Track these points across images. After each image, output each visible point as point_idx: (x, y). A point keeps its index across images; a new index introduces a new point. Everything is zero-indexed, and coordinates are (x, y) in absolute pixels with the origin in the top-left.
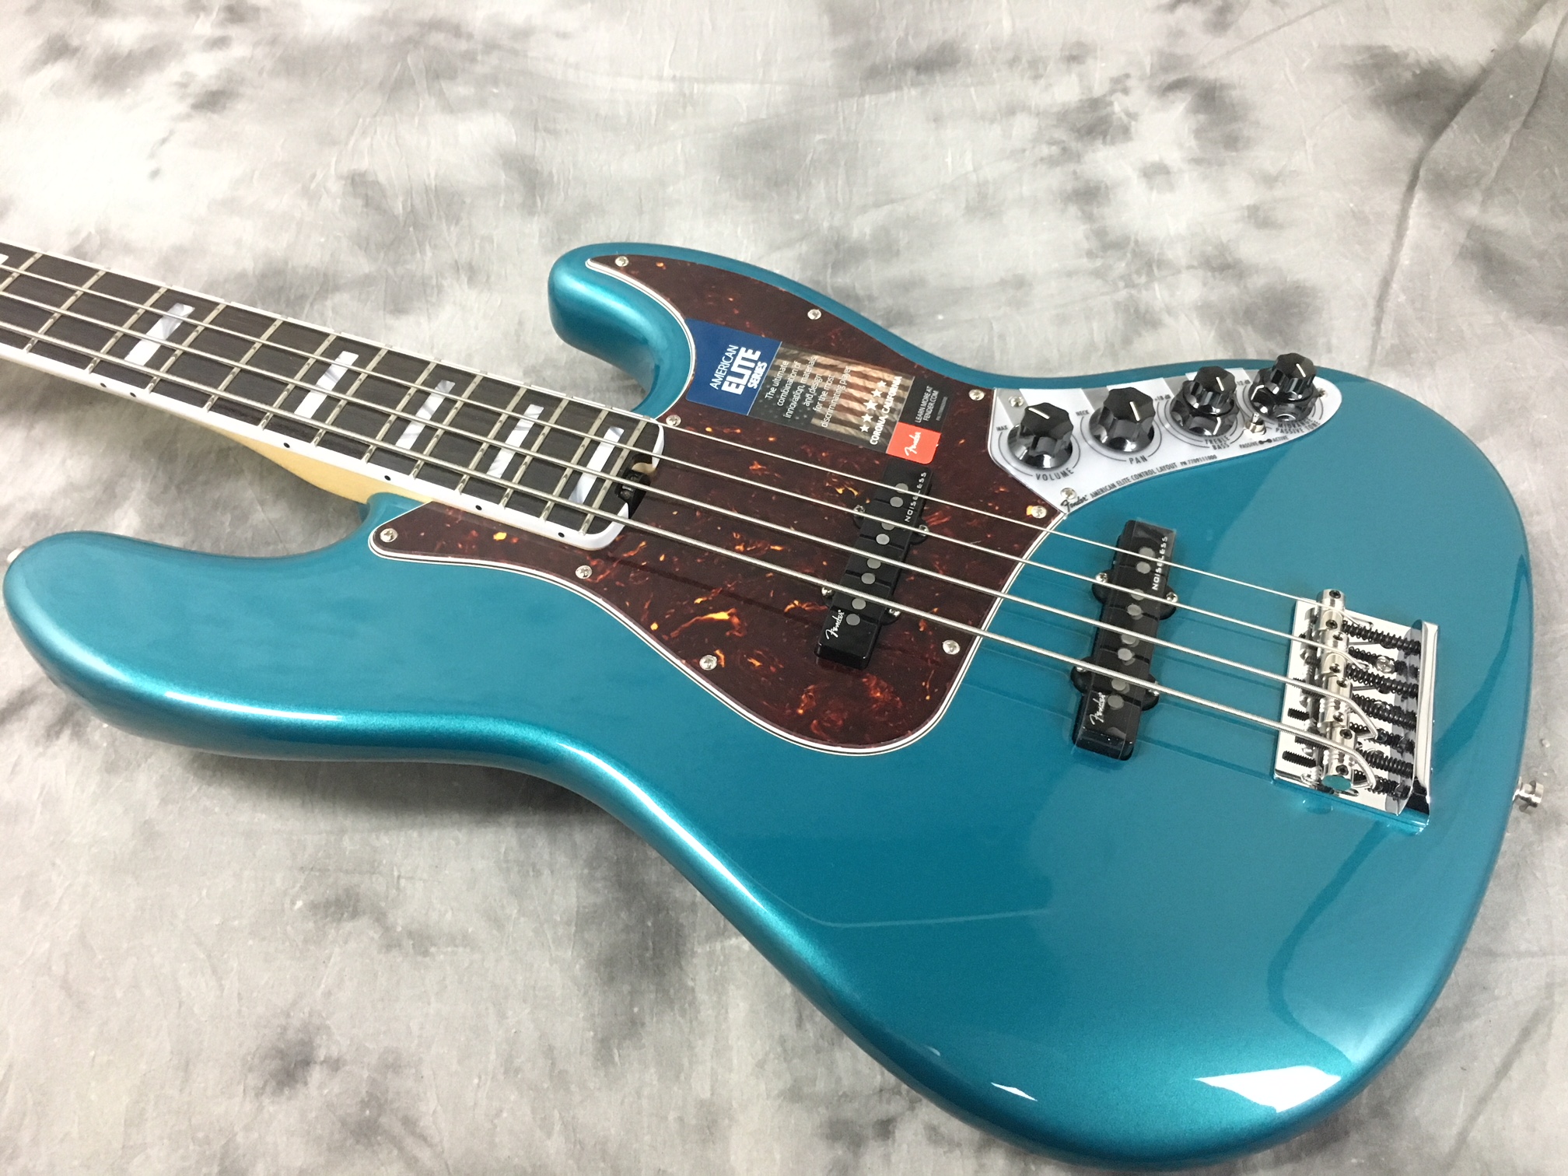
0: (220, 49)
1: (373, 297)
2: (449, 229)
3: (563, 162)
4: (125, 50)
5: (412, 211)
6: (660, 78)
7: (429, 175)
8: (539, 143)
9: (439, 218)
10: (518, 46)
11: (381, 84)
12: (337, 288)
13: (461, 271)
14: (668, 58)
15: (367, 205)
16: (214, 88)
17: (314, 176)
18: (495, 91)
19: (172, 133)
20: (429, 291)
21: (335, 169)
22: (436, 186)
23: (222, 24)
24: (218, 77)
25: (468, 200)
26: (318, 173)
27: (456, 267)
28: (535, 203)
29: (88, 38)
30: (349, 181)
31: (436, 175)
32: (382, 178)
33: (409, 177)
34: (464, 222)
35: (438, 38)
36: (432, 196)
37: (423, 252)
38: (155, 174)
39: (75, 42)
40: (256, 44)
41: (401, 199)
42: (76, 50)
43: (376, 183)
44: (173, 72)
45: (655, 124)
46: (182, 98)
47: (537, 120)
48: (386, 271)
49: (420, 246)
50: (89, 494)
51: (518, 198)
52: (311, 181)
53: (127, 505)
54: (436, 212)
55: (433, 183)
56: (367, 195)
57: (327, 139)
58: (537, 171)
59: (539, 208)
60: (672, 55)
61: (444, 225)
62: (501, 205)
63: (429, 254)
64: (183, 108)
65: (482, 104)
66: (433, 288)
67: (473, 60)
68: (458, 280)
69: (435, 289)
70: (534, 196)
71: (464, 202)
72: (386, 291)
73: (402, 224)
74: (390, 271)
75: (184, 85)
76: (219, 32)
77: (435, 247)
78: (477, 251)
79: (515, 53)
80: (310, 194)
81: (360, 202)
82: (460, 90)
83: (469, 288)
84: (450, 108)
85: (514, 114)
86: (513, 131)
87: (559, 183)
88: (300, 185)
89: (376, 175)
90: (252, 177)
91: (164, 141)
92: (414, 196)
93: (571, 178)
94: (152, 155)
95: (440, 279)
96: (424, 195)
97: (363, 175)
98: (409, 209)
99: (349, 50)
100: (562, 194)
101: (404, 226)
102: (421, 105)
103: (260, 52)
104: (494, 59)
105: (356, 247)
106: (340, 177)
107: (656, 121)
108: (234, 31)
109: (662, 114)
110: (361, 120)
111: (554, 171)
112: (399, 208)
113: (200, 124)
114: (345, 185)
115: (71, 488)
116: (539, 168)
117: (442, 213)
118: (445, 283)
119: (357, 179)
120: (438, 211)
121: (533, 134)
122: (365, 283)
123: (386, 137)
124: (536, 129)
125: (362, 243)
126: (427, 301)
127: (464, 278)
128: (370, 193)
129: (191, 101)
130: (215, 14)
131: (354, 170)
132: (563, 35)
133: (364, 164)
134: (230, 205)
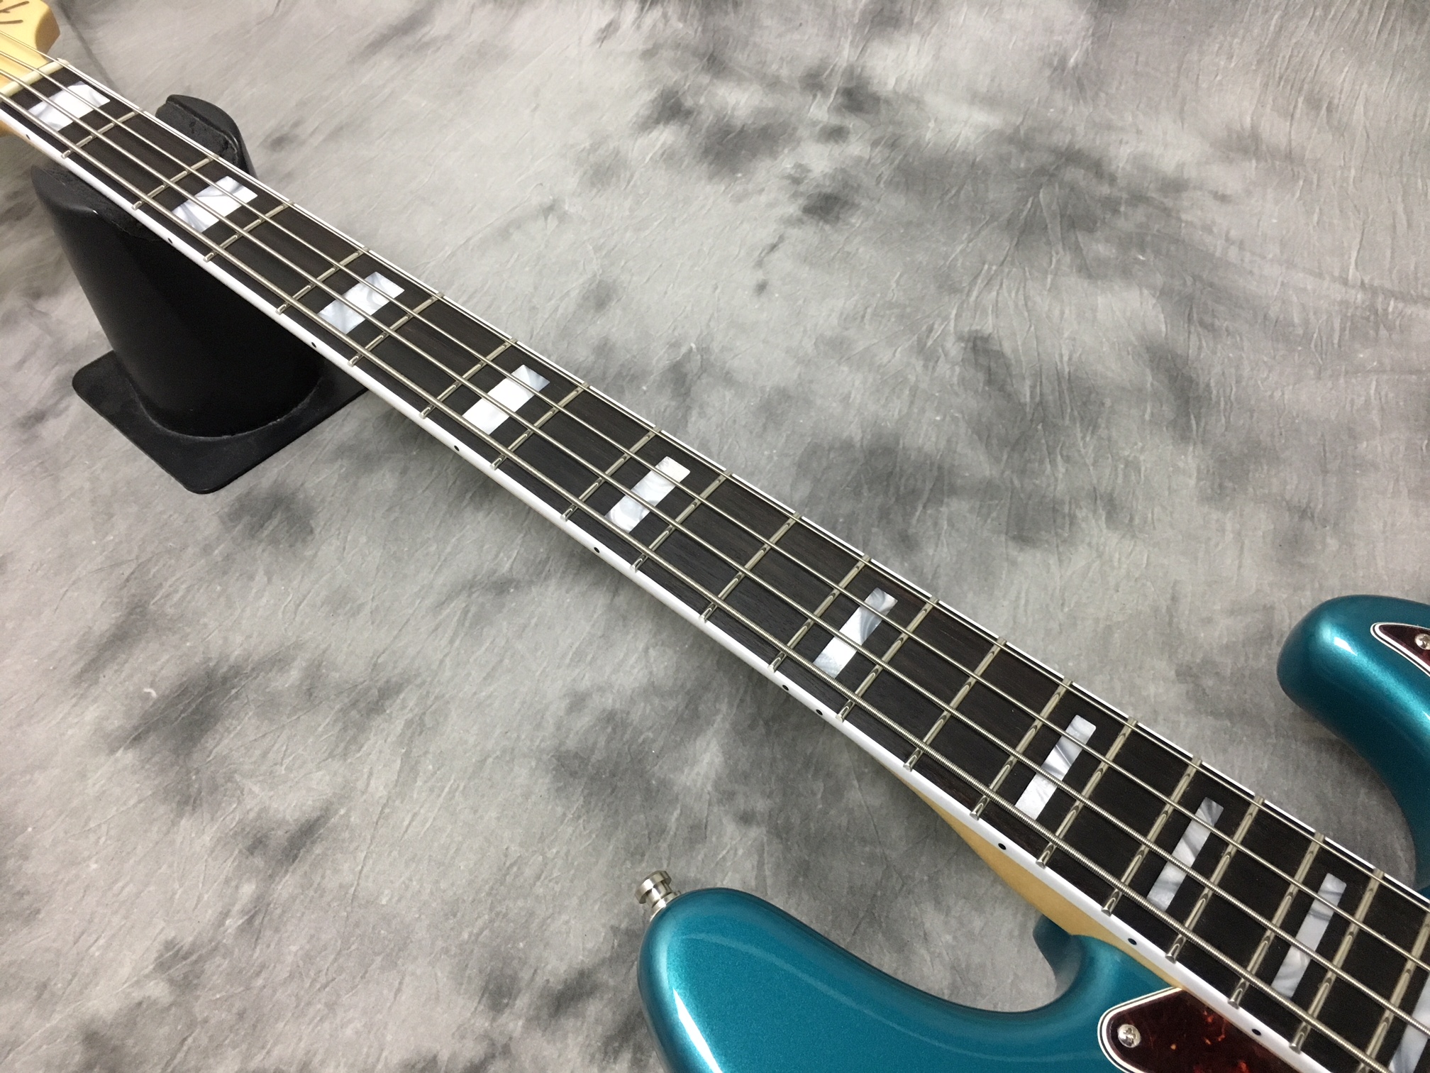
0: (836, 142)
1: (994, 515)
2: (1083, 438)
3: (1223, 373)
4: (738, 124)
5: (1041, 402)
6: (1345, 282)
7: (1061, 356)
8: (1194, 338)
9: (1073, 419)
10: (1169, 202)
11: (1009, 222)
12: (953, 491)
13: (1099, 502)
14: (1354, 254)
15: (989, 382)
16: (829, 190)
17: (930, 330)
18: (1141, 257)
19: (781, 238)
20: (1059, 521)
21: (956, 326)
22: (1069, 373)
23: (838, 109)
24: (833, 177)
25: (1108, 402)
26: (936, 326)
27: (1094, 496)
28: (1189, 427)
29: (702, 101)
30: (970, 345)
31: (1070, 359)
32: (1007, 348)
33: (1039, 354)
34: (1103, 432)
35: (1074, 174)
36: (1065, 386)
37: (1053, 463)
38: (762, 288)
39: (689, 103)
40: (875, 144)
41: (1028, 383)
42: (689, 113)
43: (1000, 355)
44: (786, 163)
45: (1340, 346)
46: (795, 195)
47: (1191, 308)
48: (1012, 482)
49: (1049, 453)
50: (671, 704)
51: (1168, 412)
52: (928, 337)
53: (710, 732)
54: (1069, 410)
55: (1067, 370)
56: (989, 369)
57: (947, 284)
58: (1191, 380)
59: (1194, 432)
60: (1358, 252)
61: (1079, 430)
62: (1147, 417)
63: (1061, 469)
64: (793, 209)
65: (1126, 272)
66: (1064, 517)
67: (1116, 211)
68: (1095, 512)
69: (1067, 518)
70: (1188, 415)
71: (1103, 404)
72: (1010, 509)
73: (1029, 417)
74: (1016, 482)
75: (796, 181)
76: (835, 121)
77: (1067, 459)
78: (1120, 481)
79: (1166, 212)
80: (927, 354)
81: (981, 376)
82: (1100, 248)
83: (1108, 527)
84: (1090, 271)
85: (1164, 294)
86: (1162, 316)
87: (1218, 403)
88: (915, 338)
89: (1001, 345)
90: (863, 317)
91: (773, 247)
92: (1044, 380)
93: (1233, 398)
94: (760, 264)
95: (1073, 506)
96: (1056, 383)
97: (986, 339)
98: (1038, 399)
99: (975, 170)
100: (1223, 420)
101: (1032, 421)
102: (1054, 260)
103: (878, 155)
104: (1140, 214)
105: (975, 437)
106: (960, 338)
107: (1339, 340)
108: (851, 122)
109: (1347, 332)
110: (986, 267)
111: (1212, 384)
112: (1025, 392)
113: (809, 234)
114: (965, 349)
115: (651, 690)
116: (1194, 376)
117: (1076, 413)
118: (1080, 514)
119: (979, 343)
120: (1072, 410)
121: (1186, 326)
122: (987, 491)
123: (1013, 295)
124: (1190, 320)
125: (982, 433)
126: (1057, 534)
127: (1103, 514)
128: (993, 365)
129: (802, 201)
130: (833, 95)
131: (977, 331)
132: (1223, 198)
133: (987, 325)
134: (837, 347)
